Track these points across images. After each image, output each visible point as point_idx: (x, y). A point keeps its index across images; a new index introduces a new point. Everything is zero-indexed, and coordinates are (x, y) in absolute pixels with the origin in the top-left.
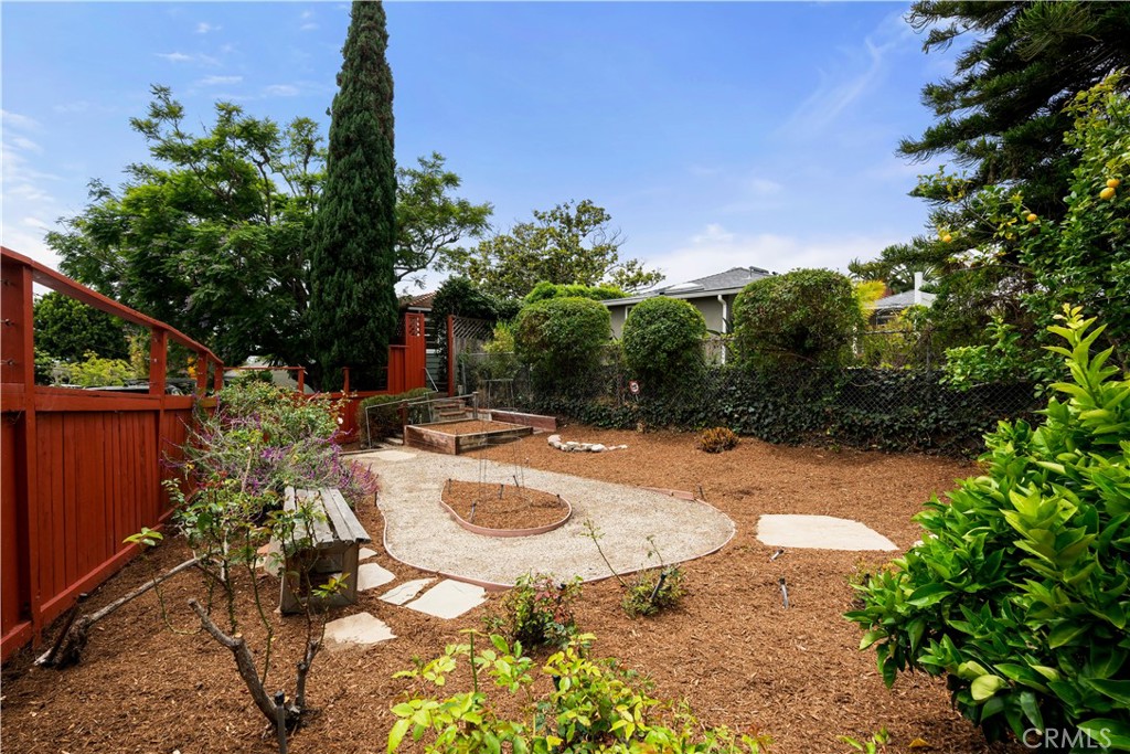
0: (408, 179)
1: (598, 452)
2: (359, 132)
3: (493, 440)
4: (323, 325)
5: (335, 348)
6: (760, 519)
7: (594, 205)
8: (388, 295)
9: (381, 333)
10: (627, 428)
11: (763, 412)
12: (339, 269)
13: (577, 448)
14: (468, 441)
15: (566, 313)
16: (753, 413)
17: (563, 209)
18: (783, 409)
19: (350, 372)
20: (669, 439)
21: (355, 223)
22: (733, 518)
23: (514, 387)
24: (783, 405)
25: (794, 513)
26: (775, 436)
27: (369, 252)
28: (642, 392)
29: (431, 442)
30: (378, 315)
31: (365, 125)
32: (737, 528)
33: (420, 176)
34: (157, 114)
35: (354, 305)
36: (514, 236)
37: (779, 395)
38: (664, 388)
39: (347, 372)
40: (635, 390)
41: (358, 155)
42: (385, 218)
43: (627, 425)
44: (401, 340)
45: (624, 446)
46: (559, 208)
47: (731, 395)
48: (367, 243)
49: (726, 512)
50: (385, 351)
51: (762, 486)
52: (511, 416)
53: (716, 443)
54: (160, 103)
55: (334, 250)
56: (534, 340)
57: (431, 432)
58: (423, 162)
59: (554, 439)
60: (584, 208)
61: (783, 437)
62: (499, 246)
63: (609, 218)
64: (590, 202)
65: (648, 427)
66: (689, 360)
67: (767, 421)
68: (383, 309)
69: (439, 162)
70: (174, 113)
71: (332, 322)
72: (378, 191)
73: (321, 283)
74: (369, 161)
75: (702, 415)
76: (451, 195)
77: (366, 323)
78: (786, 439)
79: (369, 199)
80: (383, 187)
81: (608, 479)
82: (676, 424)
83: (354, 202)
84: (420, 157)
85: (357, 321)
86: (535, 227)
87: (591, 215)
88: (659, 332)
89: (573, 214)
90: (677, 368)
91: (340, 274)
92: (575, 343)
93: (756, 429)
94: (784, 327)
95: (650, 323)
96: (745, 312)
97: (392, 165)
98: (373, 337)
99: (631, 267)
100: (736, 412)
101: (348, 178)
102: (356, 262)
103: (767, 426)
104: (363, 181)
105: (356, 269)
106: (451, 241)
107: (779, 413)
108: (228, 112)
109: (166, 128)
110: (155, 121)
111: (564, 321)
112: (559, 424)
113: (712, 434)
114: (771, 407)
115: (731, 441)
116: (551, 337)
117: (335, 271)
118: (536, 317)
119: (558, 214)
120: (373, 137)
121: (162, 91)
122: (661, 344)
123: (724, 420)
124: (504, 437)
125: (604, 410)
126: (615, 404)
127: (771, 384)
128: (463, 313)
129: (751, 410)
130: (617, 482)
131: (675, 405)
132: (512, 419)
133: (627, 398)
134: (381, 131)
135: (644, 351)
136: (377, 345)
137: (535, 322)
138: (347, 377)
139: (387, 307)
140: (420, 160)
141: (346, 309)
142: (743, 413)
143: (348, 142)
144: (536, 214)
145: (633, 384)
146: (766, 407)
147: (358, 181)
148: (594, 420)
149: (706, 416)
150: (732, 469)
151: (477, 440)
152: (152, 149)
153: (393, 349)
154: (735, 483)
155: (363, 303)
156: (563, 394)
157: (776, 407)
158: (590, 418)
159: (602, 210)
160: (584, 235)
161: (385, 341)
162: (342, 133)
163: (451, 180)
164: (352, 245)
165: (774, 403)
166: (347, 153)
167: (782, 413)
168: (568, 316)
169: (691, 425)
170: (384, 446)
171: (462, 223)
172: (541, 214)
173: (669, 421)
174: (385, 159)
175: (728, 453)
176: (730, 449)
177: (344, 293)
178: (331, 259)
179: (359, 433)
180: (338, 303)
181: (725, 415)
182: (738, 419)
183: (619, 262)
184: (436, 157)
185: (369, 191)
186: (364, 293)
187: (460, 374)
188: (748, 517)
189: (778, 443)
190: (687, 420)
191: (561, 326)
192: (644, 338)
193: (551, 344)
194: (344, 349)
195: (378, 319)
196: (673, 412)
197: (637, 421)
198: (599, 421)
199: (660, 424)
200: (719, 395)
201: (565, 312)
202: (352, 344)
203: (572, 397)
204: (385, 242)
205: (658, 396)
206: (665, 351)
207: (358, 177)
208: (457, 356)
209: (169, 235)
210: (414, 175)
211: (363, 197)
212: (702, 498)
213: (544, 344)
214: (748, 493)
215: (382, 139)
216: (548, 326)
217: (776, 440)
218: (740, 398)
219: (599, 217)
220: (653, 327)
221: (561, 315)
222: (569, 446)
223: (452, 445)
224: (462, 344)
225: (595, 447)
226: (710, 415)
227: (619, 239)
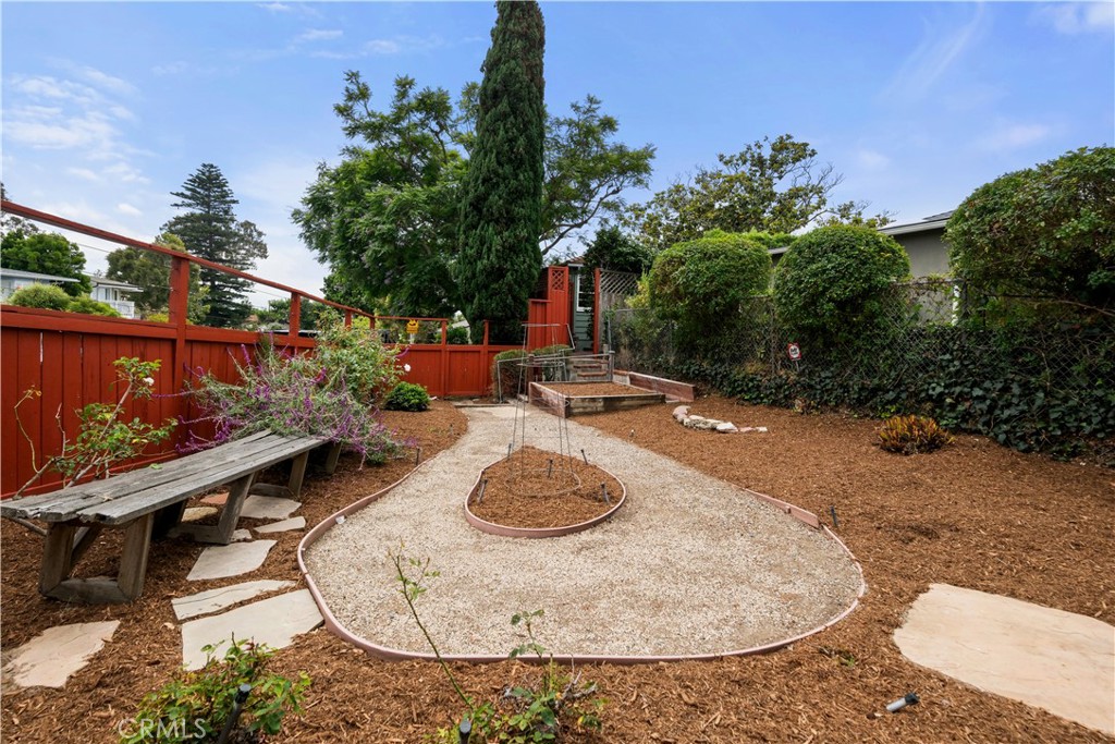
0: (564, 128)
1: (724, 432)
2: (505, 83)
3: (611, 405)
4: (467, 278)
5: (476, 301)
6: (925, 590)
7: (795, 140)
8: (529, 247)
9: (520, 286)
10: (780, 406)
11: (1000, 396)
12: (482, 222)
13: (701, 425)
14: (581, 404)
15: (706, 256)
16: (982, 399)
17: (754, 148)
18: (1041, 395)
19: (490, 324)
20: (835, 426)
21: (498, 175)
22: (869, 577)
23: (656, 349)
24: (1044, 389)
25: (1013, 594)
26: (1022, 438)
27: (511, 204)
28: (803, 358)
29: (547, 402)
30: (516, 267)
31: (511, 74)
32: (862, 601)
33: (577, 125)
34: (351, 97)
35: (493, 257)
36: (698, 187)
37: (1037, 371)
38: (834, 354)
39: (487, 325)
40: (795, 355)
41: (503, 106)
42: (528, 168)
43: (780, 399)
44: (542, 294)
45: (764, 429)
46: (749, 148)
47: (942, 368)
48: (509, 194)
49: (863, 562)
50: (524, 305)
51: (965, 526)
52: (648, 380)
53: (904, 439)
54: (353, 88)
55: (477, 205)
56: (667, 290)
57: (548, 391)
58: (576, 108)
59: (680, 412)
60: (781, 146)
61: (1037, 441)
62: (675, 198)
63: (813, 153)
64: (789, 137)
65: (809, 406)
66: (873, 315)
67: (1007, 413)
68: (523, 263)
69: (594, 106)
70: (364, 94)
71: (474, 275)
72: (522, 141)
73: (467, 238)
74: (514, 111)
75: (891, 396)
76: (610, 140)
77: (503, 276)
78: (1044, 447)
79: (511, 149)
80: (527, 137)
81: (712, 471)
82: (849, 406)
83: (498, 153)
84: (574, 102)
85: (497, 273)
86: (723, 174)
87: (790, 152)
88: (824, 271)
89: (767, 153)
90: (854, 325)
91: (483, 228)
92: (716, 293)
93: (986, 424)
94: (1042, 249)
95: (812, 261)
96: (965, 233)
97: (541, 114)
98: (510, 290)
99: (845, 211)
100: (950, 395)
101: (493, 131)
102: (496, 215)
103: (1006, 421)
104: (507, 132)
105: (497, 222)
106: (614, 192)
107: (1033, 402)
108: (404, 85)
109: (359, 109)
110: (350, 104)
111: (702, 266)
112: (697, 393)
113: (900, 424)
114: (1016, 390)
115: (933, 440)
116: (686, 285)
117: (479, 224)
118: (669, 263)
119: (748, 156)
120: (518, 85)
121: (353, 76)
122: (826, 289)
123: (928, 406)
124: (625, 403)
125: (752, 380)
126: (768, 372)
127: (1017, 353)
128: (613, 266)
129: (977, 392)
130: (722, 478)
131: (850, 377)
132: (648, 384)
133: (784, 366)
134: (527, 78)
135: (798, 300)
136: (515, 298)
137: (668, 269)
138: (487, 329)
139: (527, 259)
140: (573, 106)
141: (485, 261)
142: (960, 398)
143: (496, 96)
144: (721, 158)
145: (793, 347)
146: (1006, 389)
147: (501, 132)
148: (740, 392)
149: (898, 397)
150: (917, 484)
151: (592, 404)
152: (345, 129)
153: (533, 302)
154: (911, 510)
155: (501, 256)
156: (705, 357)
157: (1028, 391)
158: (734, 388)
159: (806, 145)
160: (780, 178)
161: (524, 295)
162: (491, 86)
163: (608, 124)
164: (493, 198)
165: (1024, 385)
166: (495, 105)
167: (1038, 402)
168: (709, 259)
169: (873, 409)
170: (511, 402)
171: (623, 172)
172: (728, 158)
173: (840, 402)
174: (531, 106)
175: (925, 457)
176: (930, 451)
177: (485, 247)
178: (475, 213)
179: (493, 386)
180: (479, 256)
181: (930, 398)
182: (953, 407)
183: (828, 206)
184: (591, 100)
185: (512, 141)
186: (503, 246)
187: (606, 332)
188: (900, 582)
189: (1028, 451)
190: (867, 400)
191: (698, 273)
192: (800, 283)
193: (686, 294)
194: (484, 302)
195: (517, 271)
196: (846, 388)
197: (795, 397)
198: (745, 392)
199: (826, 403)
200: (924, 367)
201: (705, 254)
202: (491, 297)
203: (716, 362)
204: (528, 193)
205: (828, 364)
206: (831, 300)
207: (502, 128)
208: (604, 313)
209: (358, 202)
210: (570, 123)
211: (506, 147)
212: (835, 527)
213: (677, 295)
214: (927, 533)
215: (529, 87)
216: (682, 272)
217: (1022, 446)
218: (958, 372)
219: (801, 152)
220: (814, 267)
221: (700, 259)
222: (692, 420)
223: (562, 407)
224: (610, 300)
225: (722, 426)
226: (904, 396)
227: (830, 180)
